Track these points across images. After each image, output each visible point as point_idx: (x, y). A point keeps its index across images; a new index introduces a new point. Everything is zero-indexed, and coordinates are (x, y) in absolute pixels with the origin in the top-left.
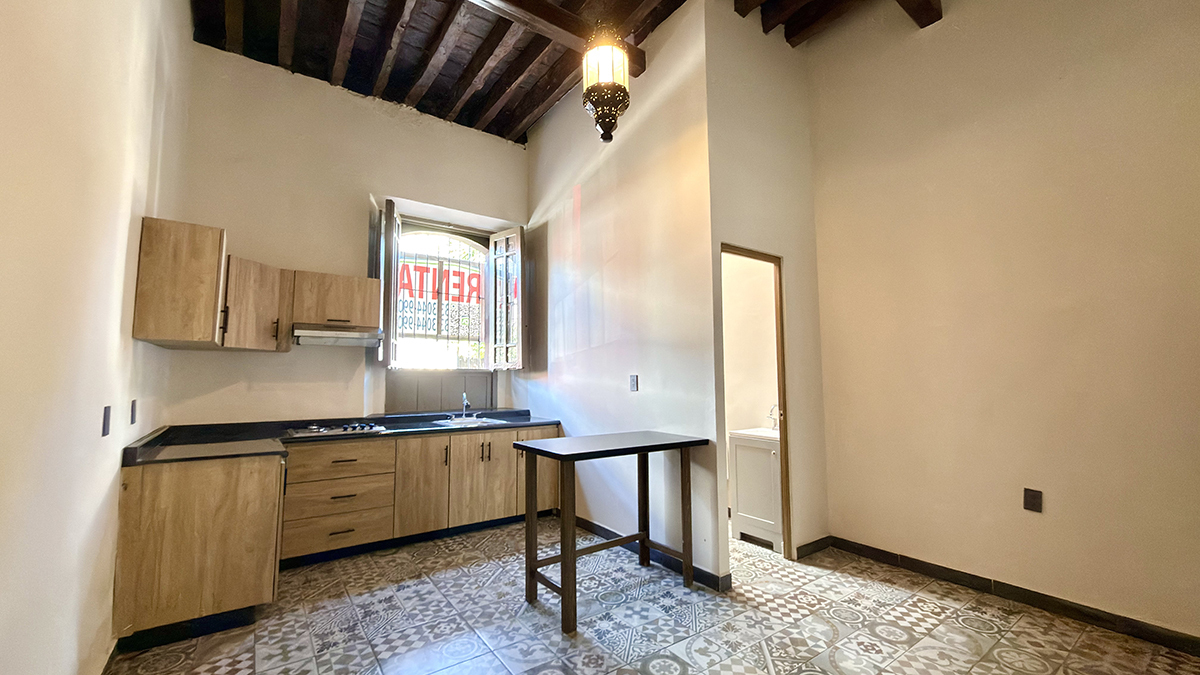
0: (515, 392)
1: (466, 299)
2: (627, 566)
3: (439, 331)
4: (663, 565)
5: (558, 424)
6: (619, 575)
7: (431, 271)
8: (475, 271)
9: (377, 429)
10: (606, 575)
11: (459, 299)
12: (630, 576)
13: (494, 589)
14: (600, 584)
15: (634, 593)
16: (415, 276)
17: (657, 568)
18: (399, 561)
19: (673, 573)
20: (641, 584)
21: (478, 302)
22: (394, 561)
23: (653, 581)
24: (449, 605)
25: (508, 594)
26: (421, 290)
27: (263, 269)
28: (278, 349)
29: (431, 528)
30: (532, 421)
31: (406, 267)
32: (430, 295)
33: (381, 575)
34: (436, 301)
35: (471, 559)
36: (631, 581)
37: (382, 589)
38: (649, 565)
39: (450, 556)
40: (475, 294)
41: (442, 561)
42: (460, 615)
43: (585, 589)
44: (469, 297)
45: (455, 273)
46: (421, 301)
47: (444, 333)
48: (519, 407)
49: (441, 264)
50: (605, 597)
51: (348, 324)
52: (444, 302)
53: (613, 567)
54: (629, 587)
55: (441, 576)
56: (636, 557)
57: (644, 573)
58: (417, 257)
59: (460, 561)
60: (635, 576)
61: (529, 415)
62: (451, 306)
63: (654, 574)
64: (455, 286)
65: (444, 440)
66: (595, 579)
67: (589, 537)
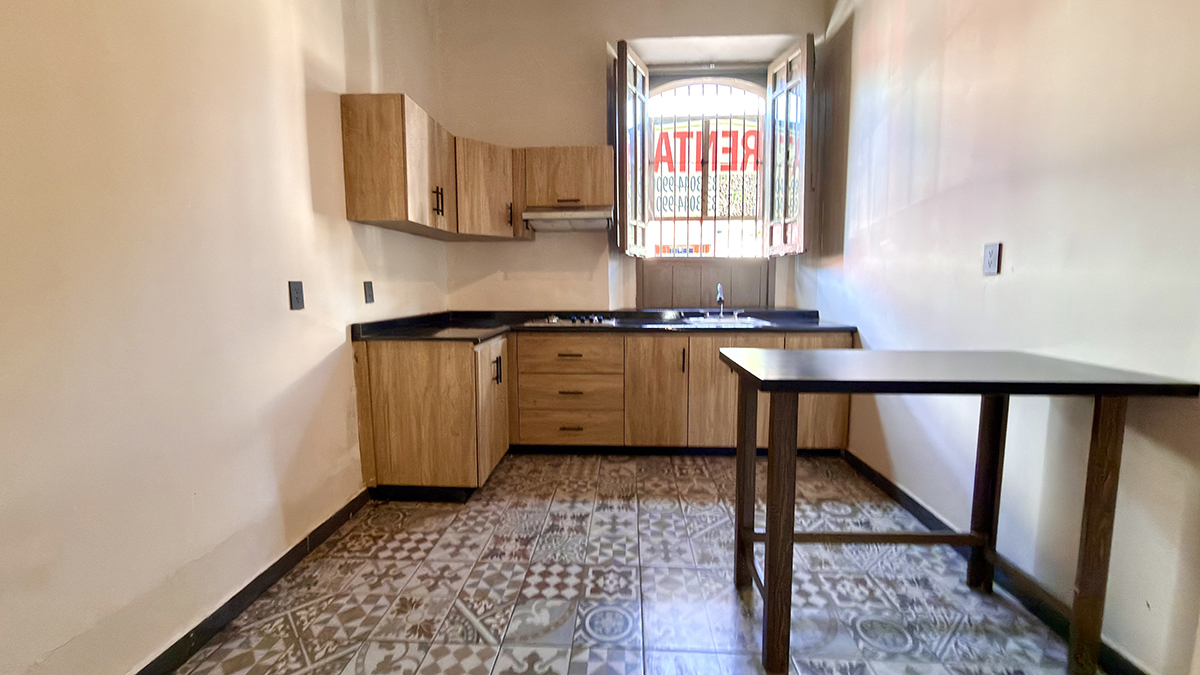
0: (800, 286)
1: (739, 165)
2: (939, 579)
3: (704, 210)
4: (1024, 603)
5: (853, 332)
6: (915, 592)
7: (695, 135)
8: (751, 126)
9: (606, 323)
10: (890, 583)
11: (730, 167)
12: (938, 602)
13: (701, 544)
14: (872, 597)
15: (936, 642)
16: (675, 145)
17: (1006, 604)
18: (623, 472)
19: (1044, 630)
20: (956, 629)
21: (756, 168)
22: (617, 471)
23: (987, 632)
24: (636, 550)
25: (716, 560)
26: (683, 162)
27: (492, 151)
28: (516, 238)
29: (667, 442)
30: (821, 324)
31: (664, 136)
32: (693, 166)
33: (595, 485)
34: (700, 174)
35: (698, 492)
36: (939, 614)
37: (584, 502)
38: (989, 591)
39: (677, 480)
40: (751, 158)
41: (665, 486)
42: (640, 568)
43: (841, 597)
44: (744, 163)
45: (725, 134)
46: (684, 175)
47: (711, 213)
48: (804, 305)
49: (707, 125)
50: (869, 628)
51: (580, 204)
52: (711, 173)
53: (912, 571)
54: (926, 625)
55: (651, 505)
56: (963, 567)
57: (973, 606)
58: (675, 120)
59: (685, 492)
60: (947, 606)
61: (817, 316)
62: (718, 178)
63: (996, 616)
64: (724, 150)
65: (682, 341)
66: (864, 583)
67: (884, 504)
